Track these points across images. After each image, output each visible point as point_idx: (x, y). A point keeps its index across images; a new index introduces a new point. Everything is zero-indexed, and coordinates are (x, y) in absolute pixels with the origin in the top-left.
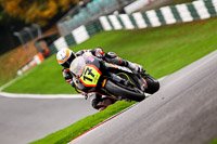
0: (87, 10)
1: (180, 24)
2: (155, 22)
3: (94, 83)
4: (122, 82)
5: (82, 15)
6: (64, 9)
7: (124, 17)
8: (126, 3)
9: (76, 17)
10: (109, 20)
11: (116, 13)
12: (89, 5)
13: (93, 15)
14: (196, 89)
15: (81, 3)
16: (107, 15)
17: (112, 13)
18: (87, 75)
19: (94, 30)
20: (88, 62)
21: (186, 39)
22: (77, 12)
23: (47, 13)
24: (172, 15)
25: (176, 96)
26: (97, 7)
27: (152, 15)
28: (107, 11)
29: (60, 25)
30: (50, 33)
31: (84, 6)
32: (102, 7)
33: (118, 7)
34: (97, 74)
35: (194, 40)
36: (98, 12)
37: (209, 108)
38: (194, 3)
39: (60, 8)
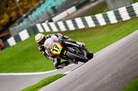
0: (28, 20)
1: (87, 29)
2: (72, 27)
3: (59, 53)
4: (75, 52)
5: (25, 23)
6: (13, 19)
7: (52, 24)
8: (53, 15)
9: (21, 24)
10: (42, 26)
11: (47, 21)
12: (30, 16)
13: (32, 23)
14: (97, 70)
15: (25, 15)
16: (41, 23)
17: (44, 22)
18: (54, 48)
19: (33, 32)
20: (55, 41)
21: (91, 38)
22: (22, 21)
23: (3, 21)
24: (82, 23)
25: (84, 74)
26: (34, 18)
27: (69, 23)
28: (41, 20)
29: (11, 29)
30: (4, 34)
31: (26, 17)
32: (38, 18)
33: (48, 18)
34: (61, 48)
35: (96, 39)
36: (35, 21)
37: (106, 81)
38: (96, 15)
39: (11, 19)
